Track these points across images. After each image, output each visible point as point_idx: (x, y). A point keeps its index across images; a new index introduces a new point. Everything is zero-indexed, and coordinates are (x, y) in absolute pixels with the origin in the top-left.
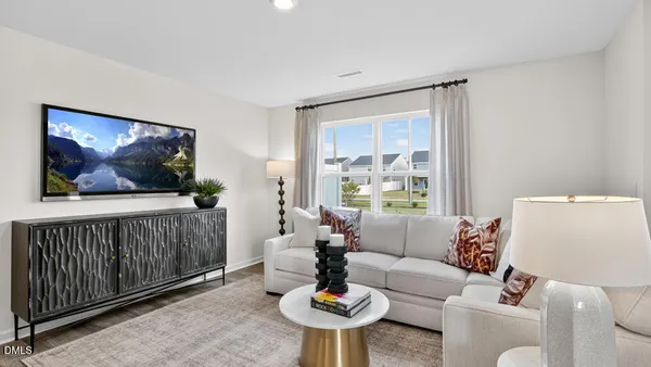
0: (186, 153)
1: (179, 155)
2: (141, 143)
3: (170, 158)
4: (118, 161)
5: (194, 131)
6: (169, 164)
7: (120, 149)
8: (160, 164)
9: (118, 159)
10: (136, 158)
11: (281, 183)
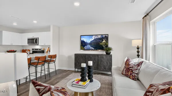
0: (106, 41)
1: (104, 41)
2: (95, 40)
3: (101, 42)
4: (90, 44)
5: (108, 35)
6: (101, 44)
7: (91, 41)
8: (99, 44)
9: (91, 43)
10: (94, 43)
11: (138, 48)
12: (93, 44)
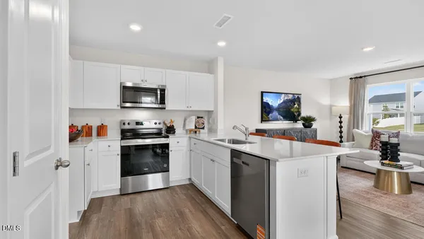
0: (298, 105)
1: (296, 106)
2: (284, 102)
3: (293, 107)
4: (278, 109)
5: (301, 94)
6: (292, 110)
7: (279, 105)
8: (290, 110)
10: (283, 108)
11: (341, 117)
12: (282, 110)
